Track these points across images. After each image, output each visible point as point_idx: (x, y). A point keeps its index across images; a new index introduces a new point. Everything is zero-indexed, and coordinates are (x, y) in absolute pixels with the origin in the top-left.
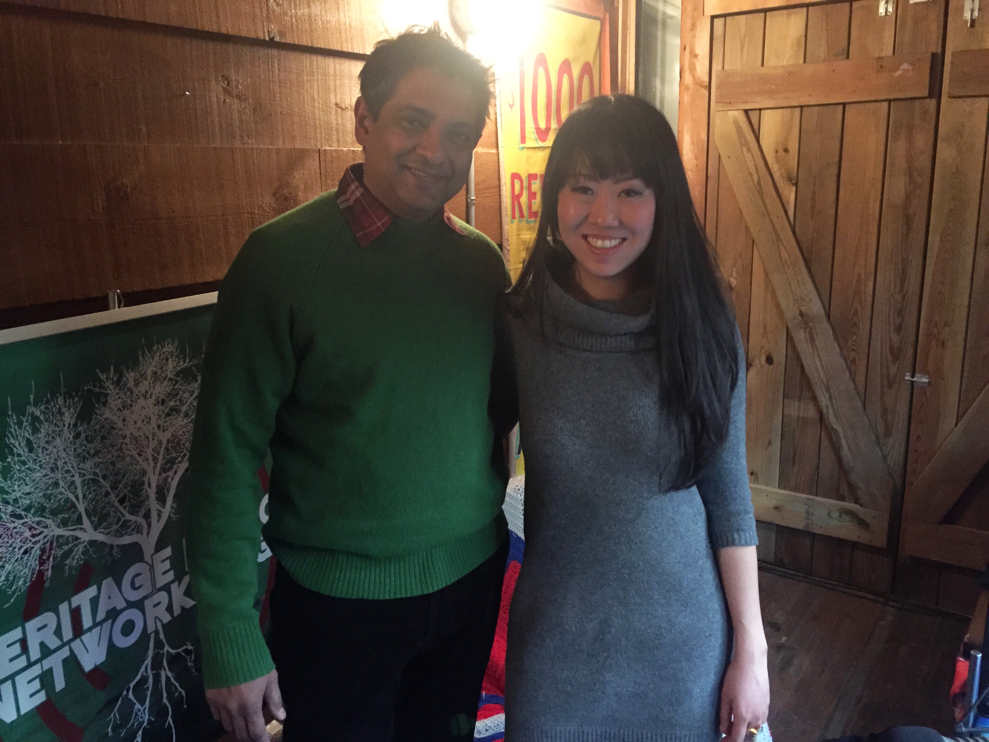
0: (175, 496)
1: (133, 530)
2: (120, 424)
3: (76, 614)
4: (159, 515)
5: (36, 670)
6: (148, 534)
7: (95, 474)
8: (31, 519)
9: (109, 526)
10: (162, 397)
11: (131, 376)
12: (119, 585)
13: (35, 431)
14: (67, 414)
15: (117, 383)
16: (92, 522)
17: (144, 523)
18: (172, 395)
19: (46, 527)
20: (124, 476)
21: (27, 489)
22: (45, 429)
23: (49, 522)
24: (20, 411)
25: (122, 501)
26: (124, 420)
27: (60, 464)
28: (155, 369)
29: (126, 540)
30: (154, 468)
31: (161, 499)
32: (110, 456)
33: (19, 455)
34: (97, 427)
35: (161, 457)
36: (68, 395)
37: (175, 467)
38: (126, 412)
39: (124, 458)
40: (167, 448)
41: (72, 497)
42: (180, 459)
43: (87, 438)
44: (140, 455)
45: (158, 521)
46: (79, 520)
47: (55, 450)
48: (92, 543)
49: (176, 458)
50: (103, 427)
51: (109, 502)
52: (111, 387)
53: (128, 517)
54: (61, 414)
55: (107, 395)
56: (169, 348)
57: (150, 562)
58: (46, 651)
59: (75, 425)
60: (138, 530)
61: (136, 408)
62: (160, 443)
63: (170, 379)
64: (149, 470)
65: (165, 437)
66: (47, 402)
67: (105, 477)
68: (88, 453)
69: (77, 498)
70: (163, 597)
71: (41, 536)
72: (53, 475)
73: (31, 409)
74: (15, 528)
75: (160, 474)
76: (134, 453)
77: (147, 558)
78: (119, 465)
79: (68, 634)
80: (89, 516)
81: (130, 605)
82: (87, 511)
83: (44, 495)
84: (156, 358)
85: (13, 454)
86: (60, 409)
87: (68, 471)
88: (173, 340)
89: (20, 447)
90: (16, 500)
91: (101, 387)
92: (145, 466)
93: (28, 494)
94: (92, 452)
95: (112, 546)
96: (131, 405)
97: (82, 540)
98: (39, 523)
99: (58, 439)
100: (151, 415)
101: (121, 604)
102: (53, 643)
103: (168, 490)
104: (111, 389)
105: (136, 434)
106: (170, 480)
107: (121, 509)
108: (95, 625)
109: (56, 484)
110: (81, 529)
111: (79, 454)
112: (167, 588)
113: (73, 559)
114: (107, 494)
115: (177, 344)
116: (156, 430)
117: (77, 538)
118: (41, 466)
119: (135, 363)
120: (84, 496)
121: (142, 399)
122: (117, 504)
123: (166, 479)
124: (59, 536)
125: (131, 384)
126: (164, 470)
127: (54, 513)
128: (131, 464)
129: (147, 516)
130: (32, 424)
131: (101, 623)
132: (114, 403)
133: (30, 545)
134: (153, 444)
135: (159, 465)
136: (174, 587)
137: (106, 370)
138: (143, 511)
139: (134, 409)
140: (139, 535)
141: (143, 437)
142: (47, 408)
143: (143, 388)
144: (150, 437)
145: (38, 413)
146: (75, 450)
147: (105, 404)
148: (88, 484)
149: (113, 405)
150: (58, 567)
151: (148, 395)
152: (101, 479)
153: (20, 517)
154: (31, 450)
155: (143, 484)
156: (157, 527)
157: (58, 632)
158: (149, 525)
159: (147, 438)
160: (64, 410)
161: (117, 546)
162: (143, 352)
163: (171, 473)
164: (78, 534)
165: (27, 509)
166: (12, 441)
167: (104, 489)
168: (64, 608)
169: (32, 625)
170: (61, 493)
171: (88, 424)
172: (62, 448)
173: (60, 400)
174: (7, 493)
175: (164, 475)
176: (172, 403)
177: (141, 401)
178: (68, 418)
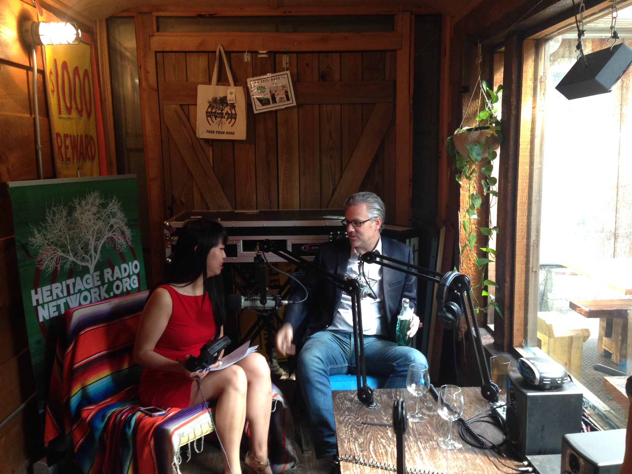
0: (101, 252)
1: (86, 261)
2: (80, 219)
3: (68, 286)
4: (95, 257)
5: (54, 303)
6: (91, 264)
7: (73, 236)
8: (53, 247)
9: (78, 257)
10: (95, 212)
11: (83, 202)
12: (82, 280)
13: (54, 216)
14: (64, 212)
15: (79, 204)
16: (73, 254)
17: (89, 258)
18: (98, 212)
19: (58, 251)
20: (82, 239)
21: (52, 236)
22: (57, 216)
23: (59, 250)
24: (50, 208)
25: (82, 249)
26: (82, 218)
27: (62, 229)
28: (92, 201)
29: (84, 264)
30: (93, 239)
31: (96, 251)
32: (78, 231)
33: (49, 223)
34: (73, 219)
35: (95, 235)
36: (65, 205)
37: (100, 240)
38: (82, 215)
39: (82, 232)
40: (97, 232)
41: (66, 242)
42: (101, 238)
43: (70, 222)
44: (88, 233)
45: (95, 260)
46: (68, 252)
47: (60, 224)
48: (73, 262)
49: (100, 237)
50: (75, 219)
51: (78, 248)
52: (77, 205)
53: (84, 255)
54: (62, 212)
55: (76, 208)
56: (97, 194)
57: (92, 275)
58: (58, 298)
59: (67, 217)
60: (88, 261)
61: (86, 214)
62: (95, 229)
63: (97, 206)
64: (91, 239)
65: (96, 228)
66: (58, 207)
67: (76, 238)
68: (71, 228)
69: (67, 243)
70: (97, 289)
71: (56, 254)
72: (60, 233)
73: (53, 208)
74: (48, 249)
75: (95, 242)
76: (86, 231)
77: (91, 272)
78: (81, 235)
79: (65, 294)
80: (72, 251)
81: (86, 290)
82: (71, 249)
83: (57, 240)
84: (92, 197)
85: (47, 223)
86: (62, 209)
87: (64, 233)
88: (98, 191)
89: (49, 221)
90: (48, 239)
91: (74, 204)
92: (89, 237)
93: (52, 238)
94: (72, 228)
95: (79, 265)
96: (84, 213)
97: (69, 260)
98: (56, 249)
99: (61, 221)
100: (91, 218)
101: (83, 289)
102: (61, 295)
103: (98, 249)
104: (78, 207)
105: (86, 224)
106: (98, 245)
107: (82, 251)
108: (75, 293)
109: (61, 237)
110: (69, 255)
111: (68, 228)
112: (98, 287)
113: (67, 266)
114: (77, 245)
115: (99, 193)
116: (93, 224)
117: (68, 259)
118: (56, 229)
119: (85, 198)
120: (70, 244)
121: (87, 211)
122: (80, 249)
123: (97, 244)
124: (62, 256)
125: (83, 205)
126: (96, 241)
127: (61, 247)
128: (84, 235)
129: (91, 256)
130: (53, 213)
131: (76, 293)
132: (79, 212)
133: (53, 256)
134: (92, 229)
135: (94, 238)
136: (101, 287)
137: (76, 198)
138: (89, 254)
139: (85, 214)
140: (88, 263)
141: (88, 226)
142: (58, 209)
143: (88, 207)
144: (91, 226)
145: (55, 210)
146: (67, 226)
147: (76, 211)
148: (71, 239)
149: (78, 212)
150: (62, 267)
151: (90, 211)
152: (75, 239)
153: (49, 245)
154: (53, 222)
155: (89, 244)
156: (95, 262)
157: (62, 291)
158: (92, 260)
159: (90, 227)
160: (63, 210)
161: (81, 266)
162: (88, 194)
163: (99, 242)
164: (68, 257)
165: (52, 243)
166: (47, 218)
167: (76, 243)
168: (64, 283)
169: (54, 286)
170: (63, 241)
171: (71, 217)
172: (62, 224)
173: (62, 207)
174: (46, 236)
175: (96, 243)
176: (98, 215)
177: (87, 213)
178: (65, 213)
